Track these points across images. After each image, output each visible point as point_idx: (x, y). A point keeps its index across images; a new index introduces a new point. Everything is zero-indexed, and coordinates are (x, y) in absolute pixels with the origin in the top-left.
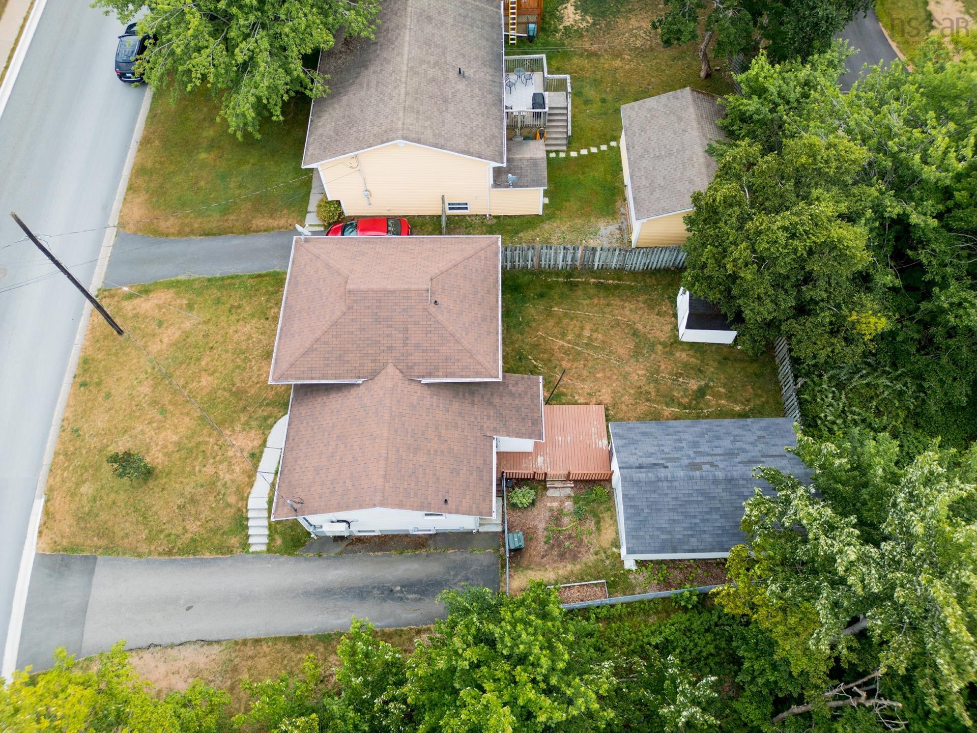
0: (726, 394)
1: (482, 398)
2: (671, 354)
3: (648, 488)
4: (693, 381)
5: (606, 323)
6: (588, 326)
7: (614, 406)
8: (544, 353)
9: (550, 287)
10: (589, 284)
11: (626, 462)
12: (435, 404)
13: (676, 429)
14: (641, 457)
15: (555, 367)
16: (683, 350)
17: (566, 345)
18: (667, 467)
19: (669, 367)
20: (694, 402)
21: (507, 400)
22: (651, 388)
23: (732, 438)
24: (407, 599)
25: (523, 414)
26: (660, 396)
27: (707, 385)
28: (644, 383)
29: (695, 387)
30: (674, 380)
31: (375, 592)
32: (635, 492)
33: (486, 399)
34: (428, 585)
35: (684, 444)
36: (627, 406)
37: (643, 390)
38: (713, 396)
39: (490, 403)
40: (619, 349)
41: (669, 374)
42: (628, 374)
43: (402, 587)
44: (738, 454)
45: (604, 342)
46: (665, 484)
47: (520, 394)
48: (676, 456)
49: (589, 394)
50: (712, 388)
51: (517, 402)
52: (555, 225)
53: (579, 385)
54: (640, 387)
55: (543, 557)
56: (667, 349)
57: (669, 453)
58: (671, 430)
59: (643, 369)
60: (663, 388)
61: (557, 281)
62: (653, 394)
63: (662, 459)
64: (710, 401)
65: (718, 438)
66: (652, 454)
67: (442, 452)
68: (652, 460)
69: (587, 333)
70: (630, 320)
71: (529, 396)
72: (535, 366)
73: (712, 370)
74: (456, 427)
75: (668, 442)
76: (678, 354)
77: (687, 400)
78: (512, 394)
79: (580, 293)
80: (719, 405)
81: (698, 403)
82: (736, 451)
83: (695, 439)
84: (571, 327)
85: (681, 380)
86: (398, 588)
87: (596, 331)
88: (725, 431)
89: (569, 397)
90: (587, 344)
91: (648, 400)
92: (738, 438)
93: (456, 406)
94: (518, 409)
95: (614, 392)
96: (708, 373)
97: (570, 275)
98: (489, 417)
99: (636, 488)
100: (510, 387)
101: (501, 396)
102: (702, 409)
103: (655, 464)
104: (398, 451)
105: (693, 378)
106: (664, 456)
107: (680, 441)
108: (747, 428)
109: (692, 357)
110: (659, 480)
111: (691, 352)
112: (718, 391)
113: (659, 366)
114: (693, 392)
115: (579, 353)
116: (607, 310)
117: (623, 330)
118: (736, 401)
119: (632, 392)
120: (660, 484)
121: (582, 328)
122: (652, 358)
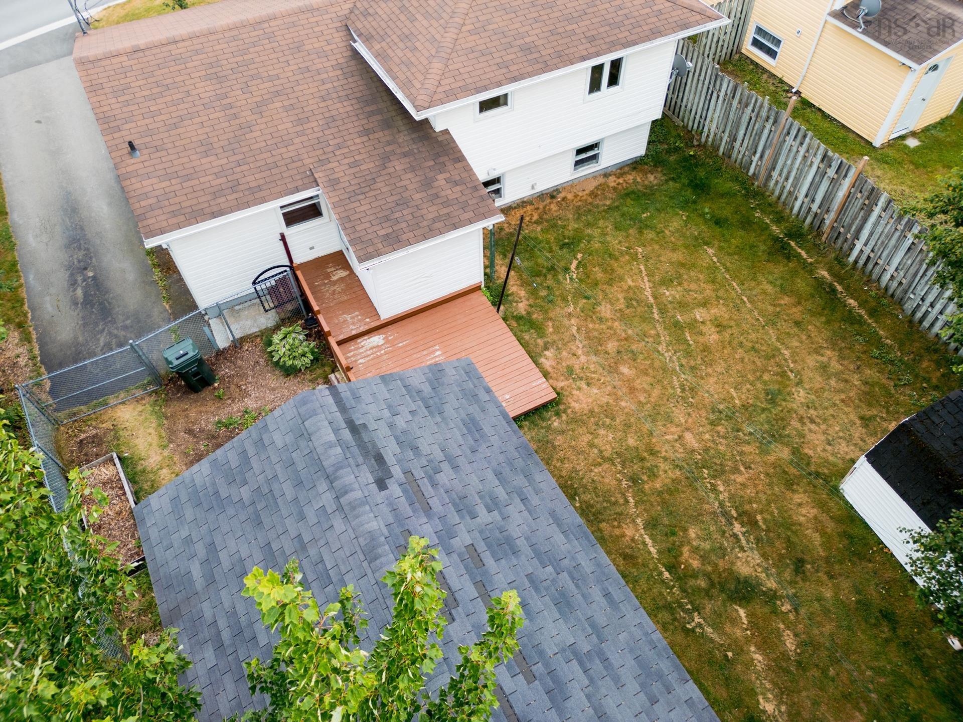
0: (785, 656)
1: (389, 143)
2: (790, 484)
3: (300, 466)
4: (757, 558)
5: (753, 336)
6: (718, 311)
7: (577, 420)
8: (605, 271)
9: (747, 224)
10: (811, 272)
11: (357, 398)
12: (325, 76)
13: (529, 492)
14: (391, 426)
15: (587, 298)
16: (822, 505)
17: (648, 293)
18: (381, 485)
19: (750, 492)
20: (702, 583)
21: (410, 181)
22: (666, 474)
23: (585, 647)
24: (75, 290)
25: (397, 215)
26: (664, 503)
27: (772, 597)
28: (670, 455)
29: (744, 570)
30: (725, 514)
31: (81, 254)
32: (279, 443)
33: (388, 149)
34: (101, 303)
35: (484, 517)
36: (591, 445)
37: (650, 462)
38: (753, 625)
39: (386, 159)
40: (712, 380)
41: (732, 498)
42: (669, 419)
43: (94, 278)
44: (531, 677)
45: (706, 349)
46: (327, 499)
47: (437, 196)
48: (435, 503)
49: (570, 370)
50: (775, 612)
51: (417, 196)
52: (879, 173)
53: (579, 346)
54: (653, 453)
55: (190, 432)
56: (793, 471)
57: (434, 485)
58: (519, 481)
59: (701, 441)
60: (685, 499)
61: (767, 227)
62: (658, 485)
63: (407, 473)
64: (735, 621)
65: (563, 603)
66: (415, 449)
67: (235, 116)
68: (390, 451)
69: (699, 314)
70: (798, 373)
71: (445, 211)
72: (567, 269)
73: (828, 594)
74: (300, 122)
75: (474, 480)
76: (798, 498)
77: (695, 564)
78: (427, 184)
79: (778, 269)
80: (740, 651)
81: (708, 594)
82: (539, 669)
83: (521, 543)
84: (693, 286)
85: (737, 528)
86: (91, 274)
87: (720, 327)
88: (601, 620)
89: (540, 342)
90: (676, 324)
91: (634, 480)
92: (597, 666)
93: (343, 108)
94: (403, 203)
95: (608, 412)
96: (808, 589)
97: (796, 234)
98: (355, 164)
99: (289, 439)
100: (441, 177)
101: (413, 169)
102: (696, 609)
103: (380, 459)
104: (197, 52)
105: (765, 556)
106: (419, 473)
107: (493, 505)
108: (657, 688)
109: (823, 533)
110: (330, 479)
111: (830, 526)
112: (779, 636)
113: (736, 470)
114: (730, 572)
115: (646, 319)
116: (785, 326)
117: (765, 370)
118: (783, 693)
119: (631, 442)
120: (323, 486)
121: (704, 304)
122: (746, 448)
